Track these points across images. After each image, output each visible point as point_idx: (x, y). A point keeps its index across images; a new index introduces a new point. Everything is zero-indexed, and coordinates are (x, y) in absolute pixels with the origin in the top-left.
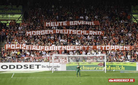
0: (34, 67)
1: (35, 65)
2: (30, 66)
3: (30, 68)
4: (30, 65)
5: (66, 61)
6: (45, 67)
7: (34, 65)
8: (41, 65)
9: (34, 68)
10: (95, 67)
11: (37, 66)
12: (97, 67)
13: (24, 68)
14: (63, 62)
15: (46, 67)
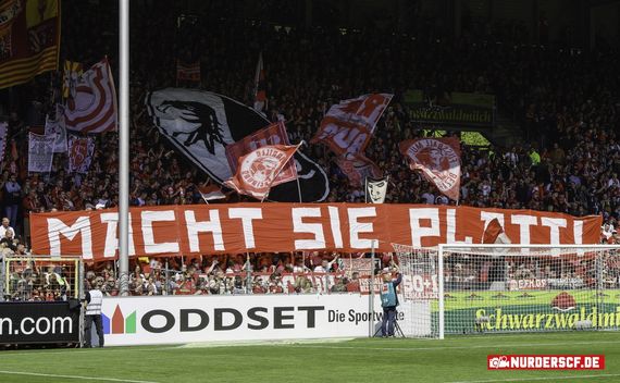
0: (292, 317)
1: (300, 309)
2: (278, 311)
3: (278, 325)
4: (275, 309)
5: (428, 284)
6: (341, 317)
7: (292, 309)
8: (322, 308)
9: (292, 326)
10: (543, 316)
11: (306, 312)
12: (551, 316)
13: (250, 326)
14: (418, 290)
15: (347, 316)
